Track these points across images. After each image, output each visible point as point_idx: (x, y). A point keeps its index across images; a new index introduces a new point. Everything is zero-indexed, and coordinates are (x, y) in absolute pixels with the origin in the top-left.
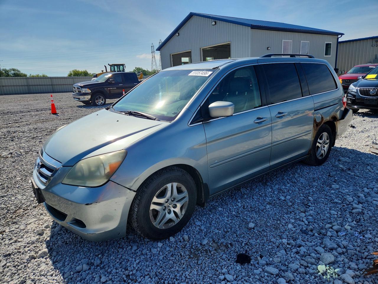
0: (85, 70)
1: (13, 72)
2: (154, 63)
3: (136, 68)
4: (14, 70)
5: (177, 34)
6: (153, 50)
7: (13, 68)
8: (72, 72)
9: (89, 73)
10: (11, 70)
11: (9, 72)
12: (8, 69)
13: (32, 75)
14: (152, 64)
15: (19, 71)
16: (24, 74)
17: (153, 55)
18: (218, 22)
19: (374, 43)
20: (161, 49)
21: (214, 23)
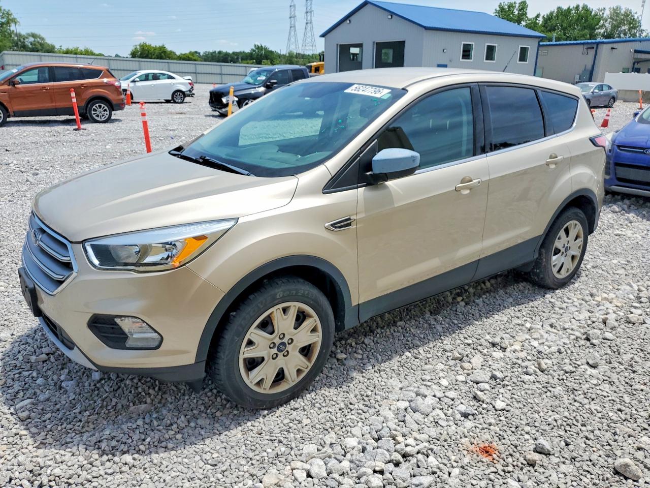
0: (161, 45)
1: (31, 39)
2: (293, 40)
3: (255, 46)
4: (34, 36)
5: (348, 22)
6: (293, 13)
7: (33, 32)
8: (138, 47)
10: (29, 35)
11: (26, 40)
12: (23, 33)
14: (289, 40)
15: (43, 39)
17: (293, 22)
18: (394, 16)
19: (585, 50)
20: (326, 36)
21: (390, 17)
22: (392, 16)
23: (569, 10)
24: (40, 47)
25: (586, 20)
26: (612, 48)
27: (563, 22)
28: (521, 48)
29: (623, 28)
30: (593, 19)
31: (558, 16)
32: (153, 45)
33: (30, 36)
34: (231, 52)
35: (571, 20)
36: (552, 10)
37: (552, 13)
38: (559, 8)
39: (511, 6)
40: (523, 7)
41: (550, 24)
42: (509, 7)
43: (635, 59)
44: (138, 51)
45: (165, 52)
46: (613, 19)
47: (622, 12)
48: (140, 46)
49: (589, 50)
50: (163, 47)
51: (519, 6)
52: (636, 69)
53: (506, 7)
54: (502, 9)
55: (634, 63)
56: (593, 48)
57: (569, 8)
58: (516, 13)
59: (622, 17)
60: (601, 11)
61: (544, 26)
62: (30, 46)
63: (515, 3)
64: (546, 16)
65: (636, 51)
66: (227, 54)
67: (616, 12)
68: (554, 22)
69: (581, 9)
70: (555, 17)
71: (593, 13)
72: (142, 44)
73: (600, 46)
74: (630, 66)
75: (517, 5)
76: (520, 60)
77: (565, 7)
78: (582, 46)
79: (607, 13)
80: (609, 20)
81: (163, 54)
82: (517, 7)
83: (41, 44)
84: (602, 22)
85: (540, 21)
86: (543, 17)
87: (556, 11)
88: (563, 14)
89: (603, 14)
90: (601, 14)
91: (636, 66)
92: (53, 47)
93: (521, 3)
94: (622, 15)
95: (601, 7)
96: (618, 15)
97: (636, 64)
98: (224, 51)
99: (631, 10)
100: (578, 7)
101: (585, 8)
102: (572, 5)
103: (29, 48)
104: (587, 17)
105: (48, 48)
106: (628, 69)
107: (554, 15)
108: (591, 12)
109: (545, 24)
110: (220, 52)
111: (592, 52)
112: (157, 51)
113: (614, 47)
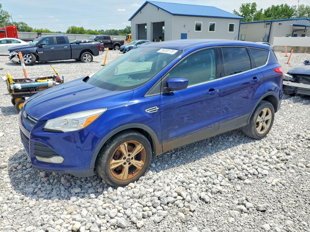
0: (81, 27)
1: (21, 25)
4: (22, 23)
5: (140, 12)
8: (70, 28)
9: (85, 29)
11: (19, 25)
12: (17, 22)
13: (36, 29)
15: (26, 25)
16: (31, 28)
18: (159, 9)
19: (265, 25)
20: (132, 20)
21: (157, 9)
22: (158, 9)
23: (278, 7)
24: (25, 29)
25: (286, 12)
26: (280, 24)
27: (274, 12)
28: (230, 25)
29: (305, 15)
30: (290, 11)
31: (272, 10)
32: (78, 27)
33: (20, 23)
34: (118, 30)
35: (279, 11)
36: (269, 7)
37: (269, 9)
38: (273, 6)
39: (248, 5)
40: (254, 5)
41: (268, 13)
42: (247, 6)
43: (294, 29)
44: (70, 30)
45: (83, 30)
46: (300, 11)
47: (305, 7)
48: (72, 27)
49: (267, 25)
50: (82, 28)
51: (252, 5)
52: (294, 34)
53: (245, 6)
54: (243, 6)
55: (293, 31)
56: (269, 24)
57: (278, 6)
58: (250, 8)
59: (305, 10)
60: (294, 7)
61: (265, 15)
62: (21, 28)
63: (250, 4)
64: (266, 10)
65: (294, 25)
66: (116, 31)
67: (301, 7)
68: (270, 13)
69: (284, 6)
70: (271, 10)
71: (290, 8)
72: (72, 26)
73: (273, 23)
74: (291, 33)
75: (251, 5)
76: (230, 31)
77: (276, 5)
78: (264, 23)
79: (297, 8)
80: (298, 11)
81: (82, 31)
82: (251, 6)
83: (25, 27)
84: (295, 12)
85: (263, 12)
86: (265, 10)
87: (271, 7)
88: (275, 9)
89: (295, 8)
90: (294, 8)
91: (295, 33)
92: (31, 29)
93: (253, 3)
94: (305, 9)
95: (294, 5)
96: (302, 9)
97: (294, 32)
98: (115, 29)
99: (309, 6)
100: (282, 5)
101: (286, 6)
102: (280, 4)
103: (20, 29)
104: (287, 10)
105: (29, 29)
106: (290, 35)
107: (270, 9)
108: (289, 8)
109: (266, 13)
110: (113, 30)
112: (79, 30)
113: (281, 23)
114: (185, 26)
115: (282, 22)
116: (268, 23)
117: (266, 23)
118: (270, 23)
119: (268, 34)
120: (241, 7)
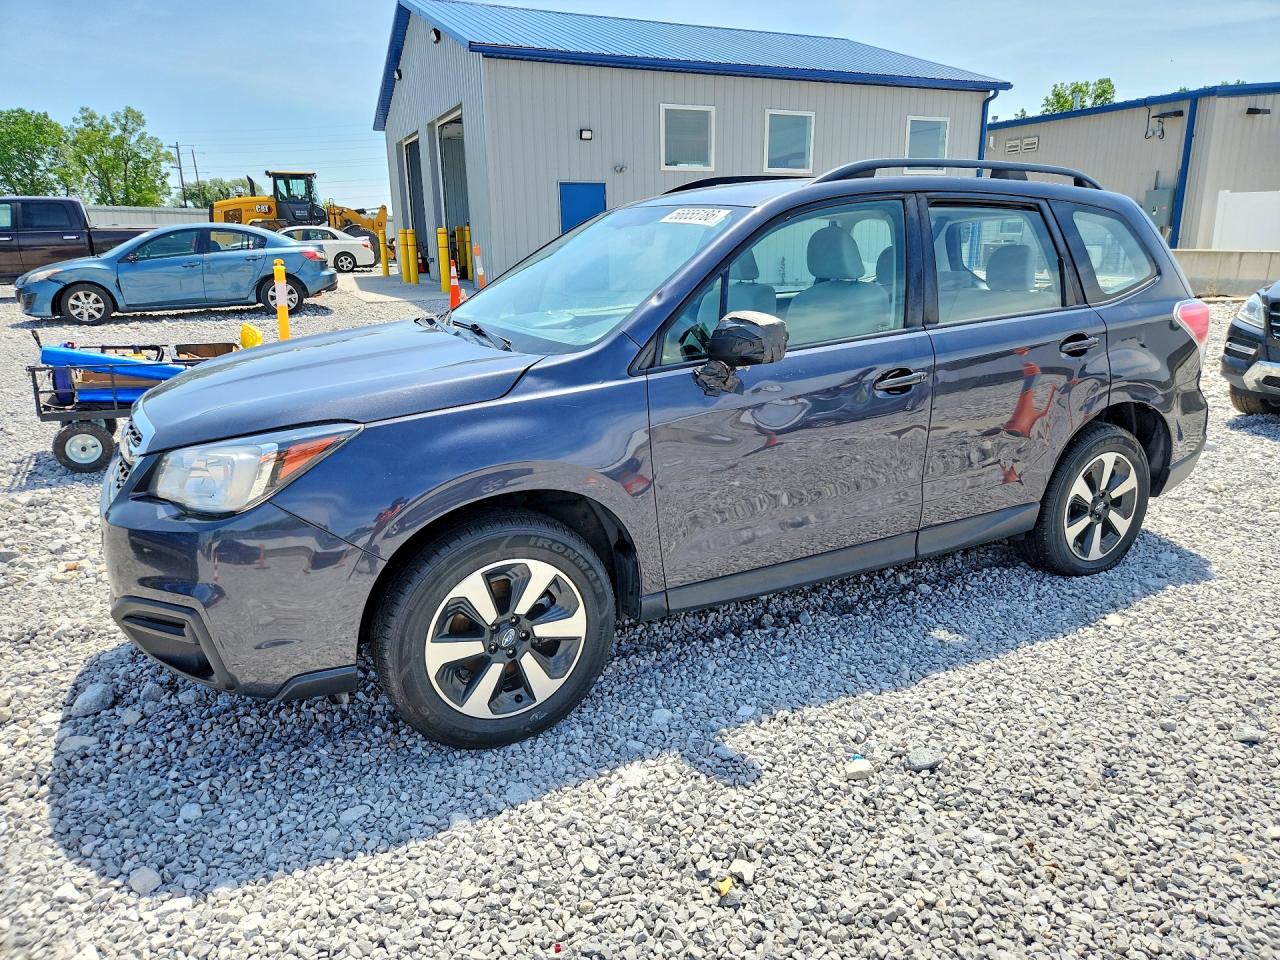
5: (396, 74)
19: (1154, 122)
21: (434, 36)
22: (437, 33)
26: (1252, 111)
49: (1167, 121)
53: (1068, 92)
56: (1180, 114)
63: (1087, 85)
73: (1203, 103)
78: (1143, 111)
111: (1176, 128)
113: (1260, 107)
114: (586, 135)
115: (1270, 98)
116: (1168, 108)
117: (1156, 110)
118: (1185, 106)
119: (1170, 176)
120: (1051, 97)
